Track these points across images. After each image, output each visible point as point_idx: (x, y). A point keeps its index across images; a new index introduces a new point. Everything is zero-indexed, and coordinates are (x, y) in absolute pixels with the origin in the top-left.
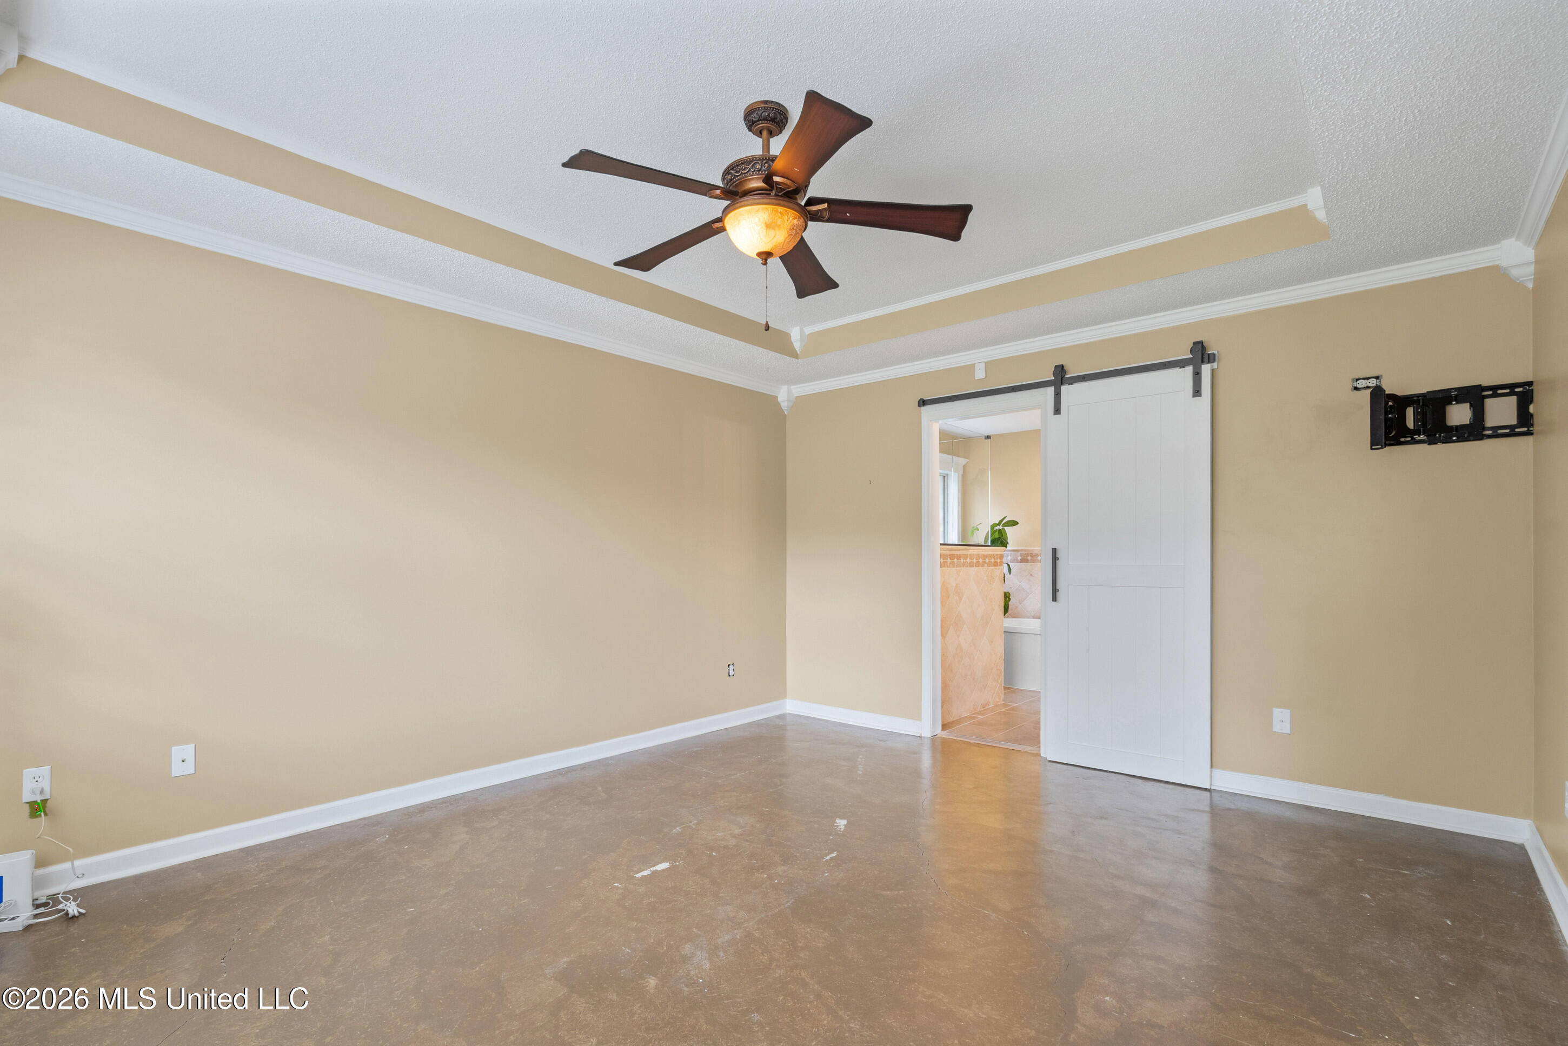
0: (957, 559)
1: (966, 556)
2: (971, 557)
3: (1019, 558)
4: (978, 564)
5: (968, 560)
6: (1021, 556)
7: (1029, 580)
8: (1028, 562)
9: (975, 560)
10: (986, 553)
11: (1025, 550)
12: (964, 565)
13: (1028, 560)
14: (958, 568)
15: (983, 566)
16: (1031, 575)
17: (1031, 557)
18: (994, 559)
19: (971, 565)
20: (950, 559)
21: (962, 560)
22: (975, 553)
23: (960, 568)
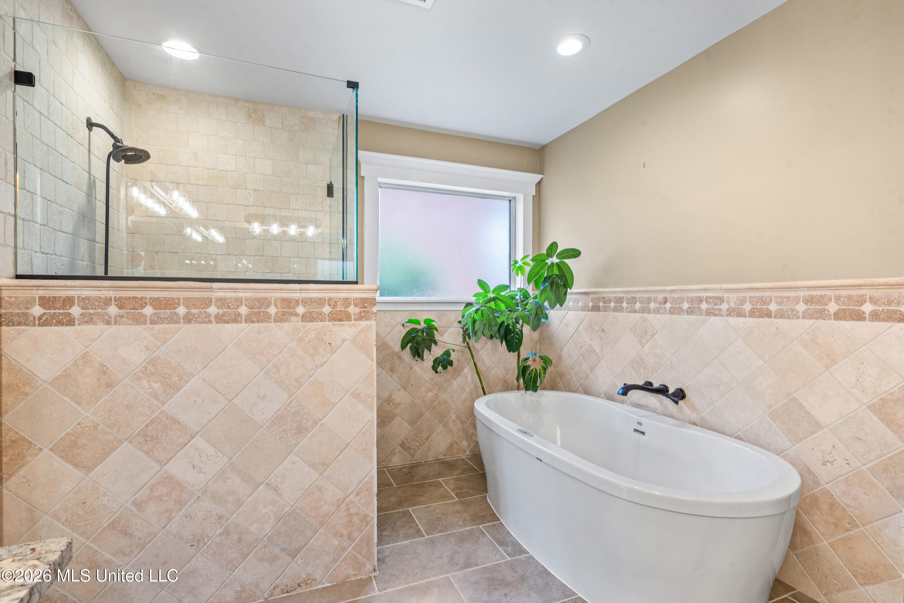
1: (200, 303)
2: (226, 303)
3: (591, 304)
4: (257, 318)
5: (213, 310)
6: (592, 301)
7: (601, 338)
8: (599, 311)
11: (596, 293)
12: (189, 319)
13: (599, 307)
15: (281, 320)
16: (603, 330)
17: (604, 303)
19: (228, 319)
21: (182, 310)
22: (246, 295)
23: (176, 326)
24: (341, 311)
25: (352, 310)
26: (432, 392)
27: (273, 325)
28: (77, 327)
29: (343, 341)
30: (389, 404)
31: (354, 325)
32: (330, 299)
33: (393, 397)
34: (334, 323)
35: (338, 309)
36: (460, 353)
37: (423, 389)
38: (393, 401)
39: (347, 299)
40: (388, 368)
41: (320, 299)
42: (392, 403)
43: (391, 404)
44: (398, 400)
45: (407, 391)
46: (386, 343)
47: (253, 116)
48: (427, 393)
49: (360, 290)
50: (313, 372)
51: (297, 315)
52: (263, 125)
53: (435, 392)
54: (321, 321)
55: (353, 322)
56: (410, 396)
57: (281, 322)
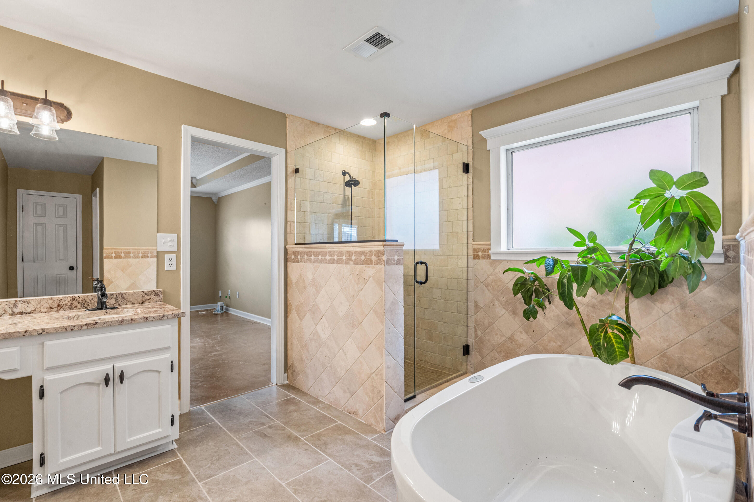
0: (314, 256)
1: (325, 254)
2: (331, 254)
4: (340, 262)
5: (327, 257)
9: (336, 257)
10: (352, 250)
12: (322, 261)
14: (315, 264)
15: (347, 263)
18: (366, 256)
19: (331, 262)
20: (307, 256)
21: (320, 257)
22: (336, 250)
23: (319, 264)
24: (369, 259)
25: (374, 258)
26: (556, 343)
27: (344, 265)
28: (299, 263)
29: (370, 277)
30: (512, 343)
31: (374, 267)
32: (364, 251)
33: (516, 337)
34: (366, 266)
35: (367, 258)
36: (590, 308)
37: (545, 337)
38: (515, 341)
39: (371, 251)
40: (511, 311)
41: (360, 251)
42: (515, 342)
43: (513, 343)
44: (520, 341)
45: (528, 335)
46: (509, 288)
47: (424, 135)
48: (549, 342)
49: (375, 246)
50: (358, 293)
51: (352, 260)
52: (429, 138)
53: (559, 343)
54: (361, 264)
55: (374, 266)
56: (531, 341)
57: (347, 264)
